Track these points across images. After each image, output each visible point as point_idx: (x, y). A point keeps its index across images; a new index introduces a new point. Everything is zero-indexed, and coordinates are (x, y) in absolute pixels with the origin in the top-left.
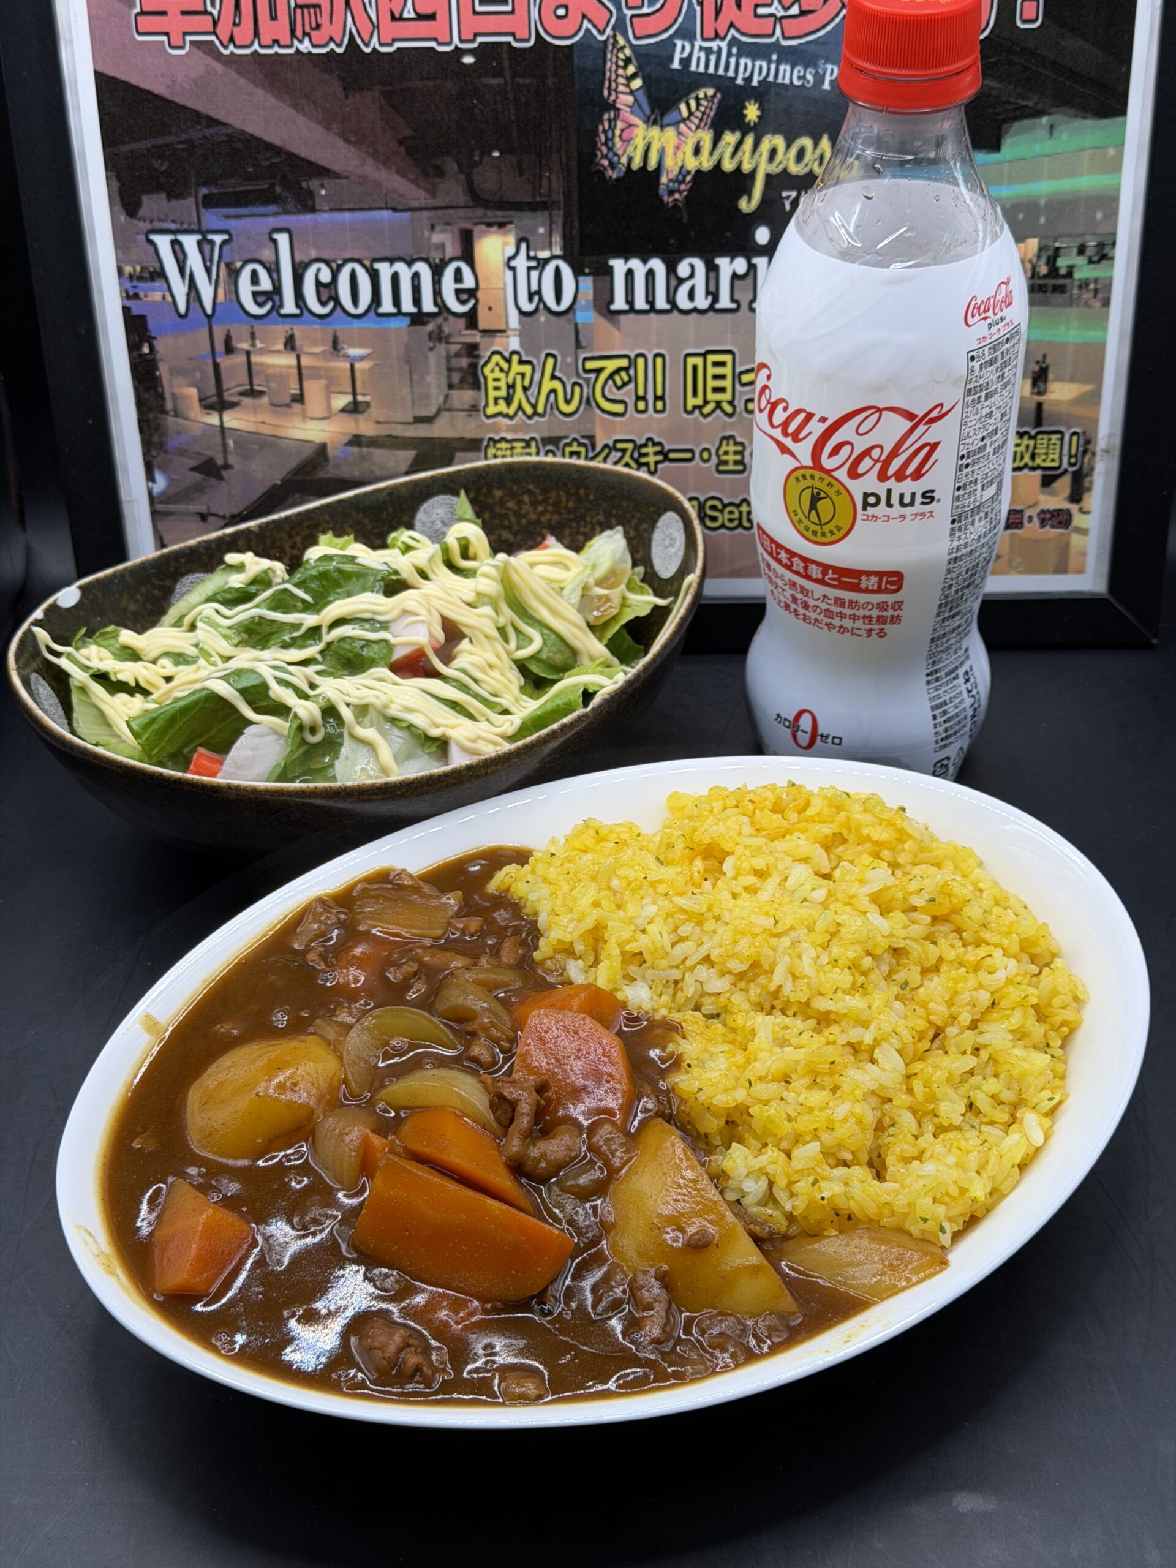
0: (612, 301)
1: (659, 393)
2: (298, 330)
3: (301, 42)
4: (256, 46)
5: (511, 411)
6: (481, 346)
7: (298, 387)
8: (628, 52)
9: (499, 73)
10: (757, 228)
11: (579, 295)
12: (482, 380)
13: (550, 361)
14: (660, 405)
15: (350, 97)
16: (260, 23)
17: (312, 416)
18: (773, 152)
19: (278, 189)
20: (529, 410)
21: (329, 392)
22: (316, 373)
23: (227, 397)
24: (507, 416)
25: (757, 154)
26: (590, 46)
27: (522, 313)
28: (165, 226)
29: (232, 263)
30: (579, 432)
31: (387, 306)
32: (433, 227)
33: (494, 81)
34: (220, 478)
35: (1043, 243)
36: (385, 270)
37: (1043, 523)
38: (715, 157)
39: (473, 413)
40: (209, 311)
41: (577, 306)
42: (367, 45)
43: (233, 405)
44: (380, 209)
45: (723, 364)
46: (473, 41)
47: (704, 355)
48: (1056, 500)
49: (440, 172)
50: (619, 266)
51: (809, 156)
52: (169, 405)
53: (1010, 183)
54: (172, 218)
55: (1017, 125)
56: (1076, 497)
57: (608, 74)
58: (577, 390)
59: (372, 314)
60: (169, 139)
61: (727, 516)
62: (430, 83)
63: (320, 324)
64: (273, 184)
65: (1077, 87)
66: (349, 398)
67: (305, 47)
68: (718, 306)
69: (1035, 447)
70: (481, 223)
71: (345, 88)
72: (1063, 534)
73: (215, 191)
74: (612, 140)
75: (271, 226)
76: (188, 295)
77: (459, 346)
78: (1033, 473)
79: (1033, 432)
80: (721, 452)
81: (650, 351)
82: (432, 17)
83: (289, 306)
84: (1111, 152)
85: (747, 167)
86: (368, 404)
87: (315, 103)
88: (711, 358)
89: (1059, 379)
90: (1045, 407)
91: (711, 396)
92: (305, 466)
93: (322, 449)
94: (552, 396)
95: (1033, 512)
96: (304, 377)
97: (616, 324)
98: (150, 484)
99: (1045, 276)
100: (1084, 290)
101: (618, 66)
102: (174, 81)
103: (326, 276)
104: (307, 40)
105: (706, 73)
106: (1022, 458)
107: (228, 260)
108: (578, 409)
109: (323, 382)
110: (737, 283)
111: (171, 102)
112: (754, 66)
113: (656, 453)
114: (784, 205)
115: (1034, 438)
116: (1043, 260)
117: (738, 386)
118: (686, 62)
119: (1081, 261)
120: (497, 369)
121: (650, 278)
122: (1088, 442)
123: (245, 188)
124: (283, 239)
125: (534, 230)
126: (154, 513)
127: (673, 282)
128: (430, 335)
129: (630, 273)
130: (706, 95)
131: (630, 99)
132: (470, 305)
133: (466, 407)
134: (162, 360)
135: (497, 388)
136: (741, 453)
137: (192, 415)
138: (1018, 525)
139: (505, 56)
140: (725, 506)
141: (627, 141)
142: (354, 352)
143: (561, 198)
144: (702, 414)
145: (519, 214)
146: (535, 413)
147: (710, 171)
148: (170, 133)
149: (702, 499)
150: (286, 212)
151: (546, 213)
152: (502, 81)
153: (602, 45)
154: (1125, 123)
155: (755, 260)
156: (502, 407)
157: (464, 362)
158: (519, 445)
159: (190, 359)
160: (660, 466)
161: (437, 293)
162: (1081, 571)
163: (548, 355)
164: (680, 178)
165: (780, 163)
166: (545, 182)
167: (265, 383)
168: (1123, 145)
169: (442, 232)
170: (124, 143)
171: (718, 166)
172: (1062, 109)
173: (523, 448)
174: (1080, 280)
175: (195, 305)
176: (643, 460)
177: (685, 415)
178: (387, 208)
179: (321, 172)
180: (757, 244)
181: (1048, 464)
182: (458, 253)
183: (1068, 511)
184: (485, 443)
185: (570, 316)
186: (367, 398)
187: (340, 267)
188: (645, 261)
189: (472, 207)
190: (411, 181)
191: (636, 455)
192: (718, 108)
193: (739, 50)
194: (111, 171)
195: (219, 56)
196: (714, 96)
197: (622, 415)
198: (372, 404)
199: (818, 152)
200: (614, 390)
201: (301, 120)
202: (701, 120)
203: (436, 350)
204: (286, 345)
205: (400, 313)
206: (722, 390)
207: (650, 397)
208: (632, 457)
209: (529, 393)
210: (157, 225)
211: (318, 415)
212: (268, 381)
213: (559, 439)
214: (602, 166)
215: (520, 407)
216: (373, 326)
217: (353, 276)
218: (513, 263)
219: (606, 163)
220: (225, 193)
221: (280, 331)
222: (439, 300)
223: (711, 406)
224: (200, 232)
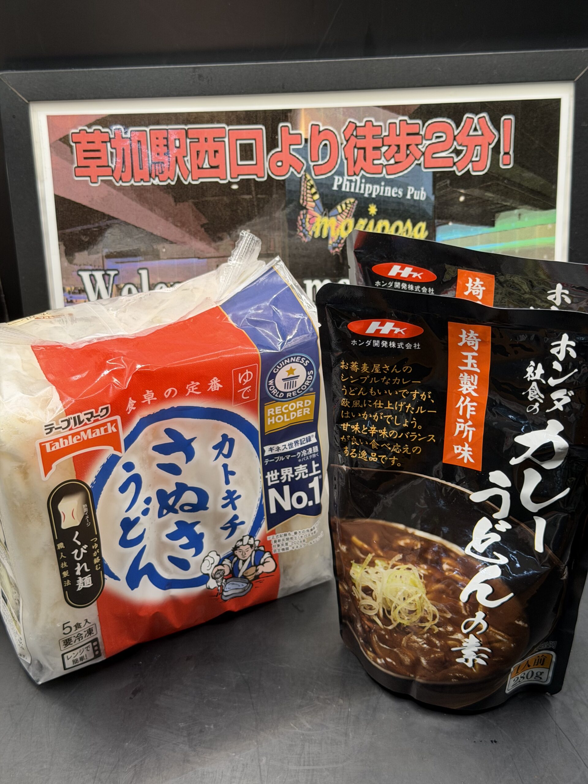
3: (154, 179)
4: (132, 182)
8: (312, 182)
9: (250, 193)
15: (178, 205)
16: (134, 171)
18: (384, 228)
19: (142, 249)
25: (376, 228)
26: (293, 180)
28: (86, 267)
29: (119, 285)
33: (247, 197)
42: (186, 180)
44: (192, 258)
46: (237, 178)
49: (221, 239)
50: (309, 284)
51: (401, 230)
53: (500, 242)
54: (90, 263)
55: (503, 214)
57: (302, 193)
60: (89, 226)
62: (216, 198)
64: (140, 247)
65: (531, 196)
67: (156, 182)
71: (175, 201)
73: (111, 250)
74: (305, 223)
75: (138, 267)
82: (217, 167)
84: (550, 226)
87: (161, 208)
101: (307, 189)
102: (92, 199)
104: (157, 179)
105: (350, 192)
107: (117, 283)
111: (91, 209)
112: (373, 188)
118: (340, 186)
123: (126, 249)
124: (144, 273)
129: (315, 287)
130: (350, 203)
131: (313, 204)
139: (252, 185)
141: (312, 224)
143: (280, 251)
148: (90, 224)
150: (146, 260)
152: (251, 197)
153: (299, 179)
154: (555, 213)
164: (338, 241)
166: (272, 244)
168: (555, 223)
170: (67, 228)
172: (524, 206)
178: (195, 257)
179: (164, 241)
188: (322, 281)
190: (207, 244)
192: (356, 208)
193: (366, 181)
194: (61, 241)
195: (114, 187)
196: (354, 202)
201: (154, 216)
202: (348, 213)
210: (83, 267)
214: (300, 236)
219: (302, 234)
220: (116, 251)
224: (103, 270)
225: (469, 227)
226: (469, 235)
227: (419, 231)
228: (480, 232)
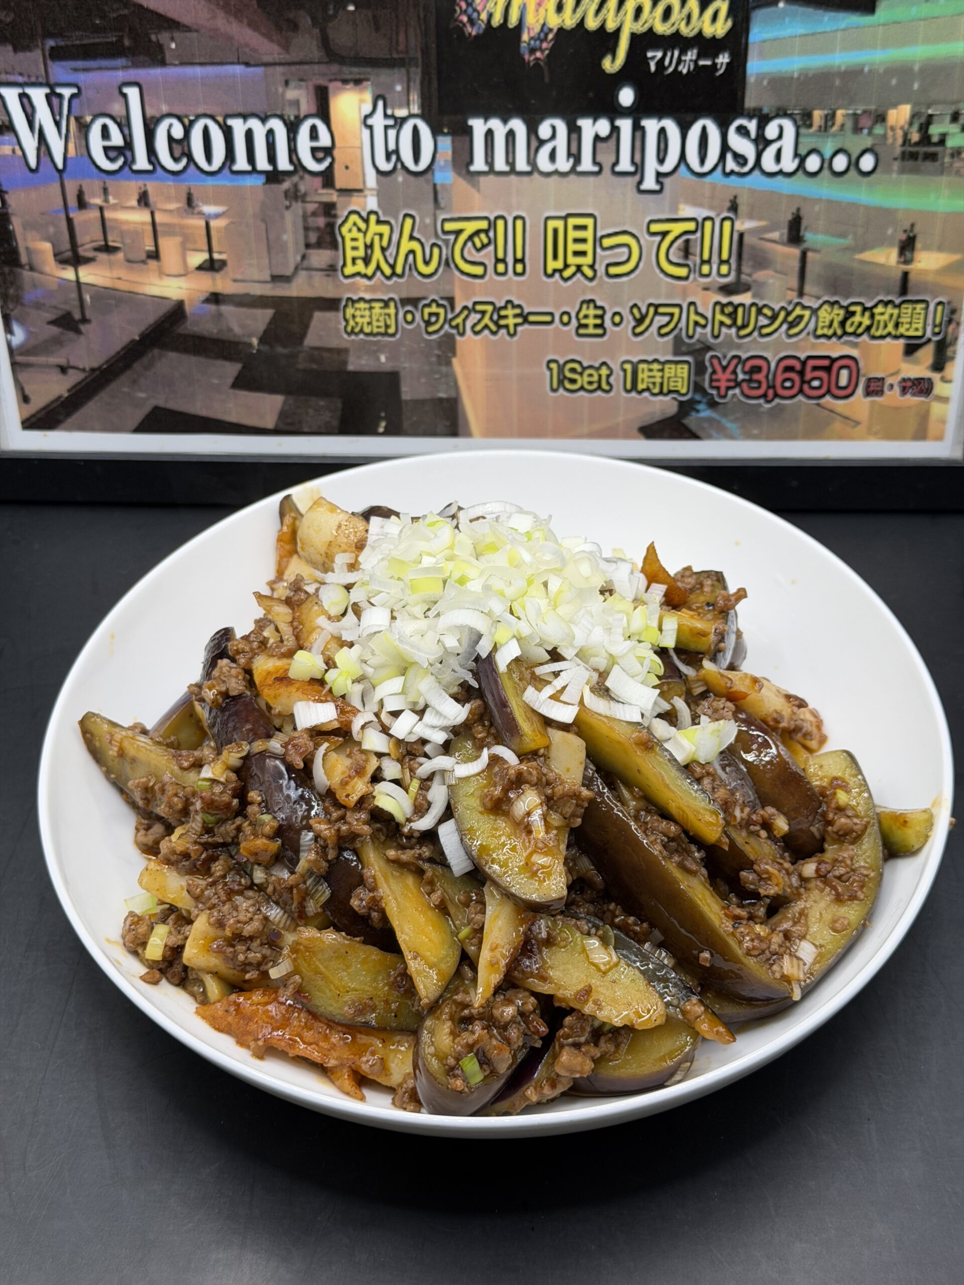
0: (471, 161)
1: (519, 255)
2: (151, 187)
5: (370, 271)
6: (338, 206)
7: (153, 243)
10: (620, 89)
11: (438, 156)
12: (340, 239)
13: (409, 222)
14: (519, 268)
17: (168, 273)
18: (639, 11)
19: (127, 42)
20: (388, 271)
21: (185, 248)
22: (171, 230)
23: (82, 252)
24: (365, 276)
25: (622, 12)
27: (379, 172)
28: (11, 78)
29: (81, 117)
30: (437, 293)
31: (241, 163)
32: (287, 83)
34: (78, 332)
35: (917, 109)
36: (238, 127)
37: (904, 390)
38: (579, 15)
39: (331, 273)
40: (60, 166)
41: (436, 167)
43: (88, 261)
44: (233, 63)
45: (584, 228)
47: (565, 218)
48: (919, 368)
49: (294, 27)
50: (478, 126)
51: (675, 15)
52: (24, 259)
53: (885, 46)
54: (19, 70)
56: (939, 365)
58: (436, 251)
59: (226, 171)
61: (586, 379)
63: (174, 181)
64: (121, 37)
66: (205, 256)
68: (579, 169)
69: (899, 316)
70: (336, 80)
72: (923, 402)
73: (62, 43)
75: (120, 80)
76: (38, 149)
77: (316, 206)
78: (896, 342)
79: (897, 301)
80: (581, 315)
81: (510, 213)
83: (142, 162)
85: (611, 26)
86: (223, 263)
88: (572, 222)
89: (927, 248)
90: (912, 277)
91: (572, 260)
92: (163, 322)
93: (180, 305)
94: (411, 257)
95: (895, 380)
96: (159, 234)
97: (476, 186)
98: (9, 336)
99: (917, 144)
100: (955, 159)
103: (178, 132)
106: (886, 326)
107: (77, 115)
108: (436, 270)
109: (178, 239)
110: (600, 145)
113: (516, 316)
114: (648, 65)
115: (898, 306)
116: (916, 127)
117: (598, 250)
119: (954, 129)
120: (355, 229)
121: (510, 139)
122: (953, 312)
123: (92, 41)
124: (133, 93)
125: (391, 87)
126: (14, 365)
127: (534, 144)
128: (286, 194)
129: (489, 134)
132: (326, 163)
133: (324, 267)
134: (13, 214)
135: (355, 248)
136: (601, 317)
137: (47, 269)
138: (880, 393)
140: (584, 369)
142: (209, 209)
143: (419, 55)
144: (562, 278)
145: (376, 70)
146: (394, 274)
147: (574, 31)
149: (561, 362)
150: (135, 65)
151: (403, 70)
155: (619, 122)
156: (360, 267)
157: (321, 221)
158: (377, 305)
159: (43, 214)
160: (519, 329)
161: (293, 150)
162: (940, 438)
163: (406, 215)
164: (542, 35)
165: (646, 22)
166: (402, 38)
167: (119, 239)
169: (298, 88)
171: (581, 23)
173: (381, 308)
174: (952, 148)
175: (45, 159)
176: (502, 322)
177: (545, 279)
178: (239, 63)
179: (172, 25)
180: (620, 106)
181: (911, 333)
182: (313, 110)
183: (930, 381)
184: (343, 303)
185: (429, 176)
186: (223, 257)
187: (192, 123)
188: (505, 121)
189: (327, 63)
190: (264, 35)
191: (495, 317)
197: (481, 277)
198: (229, 263)
199: (685, 11)
200: (474, 251)
203: (292, 209)
204: (139, 201)
205: (254, 170)
206: (583, 254)
207: (510, 260)
208: (491, 318)
209: (387, 253)
210: (4, 78)
211: (175, 273)
212: (122, 237)
213: (417, 300)
214: (461, 22)
215: (378, 267)
216: (227, 183)
217: (206, 132)
218: (370, 122)
219: (465, 19)
220: (73, 46)
221: (133, 187)
222: (294, 158)
223: (571, 270)
224: (48, 84)
225: (820, 12)
226: (820, 29)
227: (715, 18)
228: (843, 25)
